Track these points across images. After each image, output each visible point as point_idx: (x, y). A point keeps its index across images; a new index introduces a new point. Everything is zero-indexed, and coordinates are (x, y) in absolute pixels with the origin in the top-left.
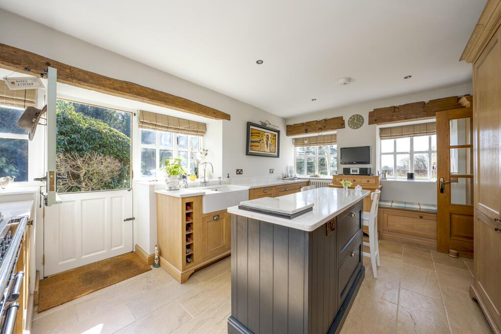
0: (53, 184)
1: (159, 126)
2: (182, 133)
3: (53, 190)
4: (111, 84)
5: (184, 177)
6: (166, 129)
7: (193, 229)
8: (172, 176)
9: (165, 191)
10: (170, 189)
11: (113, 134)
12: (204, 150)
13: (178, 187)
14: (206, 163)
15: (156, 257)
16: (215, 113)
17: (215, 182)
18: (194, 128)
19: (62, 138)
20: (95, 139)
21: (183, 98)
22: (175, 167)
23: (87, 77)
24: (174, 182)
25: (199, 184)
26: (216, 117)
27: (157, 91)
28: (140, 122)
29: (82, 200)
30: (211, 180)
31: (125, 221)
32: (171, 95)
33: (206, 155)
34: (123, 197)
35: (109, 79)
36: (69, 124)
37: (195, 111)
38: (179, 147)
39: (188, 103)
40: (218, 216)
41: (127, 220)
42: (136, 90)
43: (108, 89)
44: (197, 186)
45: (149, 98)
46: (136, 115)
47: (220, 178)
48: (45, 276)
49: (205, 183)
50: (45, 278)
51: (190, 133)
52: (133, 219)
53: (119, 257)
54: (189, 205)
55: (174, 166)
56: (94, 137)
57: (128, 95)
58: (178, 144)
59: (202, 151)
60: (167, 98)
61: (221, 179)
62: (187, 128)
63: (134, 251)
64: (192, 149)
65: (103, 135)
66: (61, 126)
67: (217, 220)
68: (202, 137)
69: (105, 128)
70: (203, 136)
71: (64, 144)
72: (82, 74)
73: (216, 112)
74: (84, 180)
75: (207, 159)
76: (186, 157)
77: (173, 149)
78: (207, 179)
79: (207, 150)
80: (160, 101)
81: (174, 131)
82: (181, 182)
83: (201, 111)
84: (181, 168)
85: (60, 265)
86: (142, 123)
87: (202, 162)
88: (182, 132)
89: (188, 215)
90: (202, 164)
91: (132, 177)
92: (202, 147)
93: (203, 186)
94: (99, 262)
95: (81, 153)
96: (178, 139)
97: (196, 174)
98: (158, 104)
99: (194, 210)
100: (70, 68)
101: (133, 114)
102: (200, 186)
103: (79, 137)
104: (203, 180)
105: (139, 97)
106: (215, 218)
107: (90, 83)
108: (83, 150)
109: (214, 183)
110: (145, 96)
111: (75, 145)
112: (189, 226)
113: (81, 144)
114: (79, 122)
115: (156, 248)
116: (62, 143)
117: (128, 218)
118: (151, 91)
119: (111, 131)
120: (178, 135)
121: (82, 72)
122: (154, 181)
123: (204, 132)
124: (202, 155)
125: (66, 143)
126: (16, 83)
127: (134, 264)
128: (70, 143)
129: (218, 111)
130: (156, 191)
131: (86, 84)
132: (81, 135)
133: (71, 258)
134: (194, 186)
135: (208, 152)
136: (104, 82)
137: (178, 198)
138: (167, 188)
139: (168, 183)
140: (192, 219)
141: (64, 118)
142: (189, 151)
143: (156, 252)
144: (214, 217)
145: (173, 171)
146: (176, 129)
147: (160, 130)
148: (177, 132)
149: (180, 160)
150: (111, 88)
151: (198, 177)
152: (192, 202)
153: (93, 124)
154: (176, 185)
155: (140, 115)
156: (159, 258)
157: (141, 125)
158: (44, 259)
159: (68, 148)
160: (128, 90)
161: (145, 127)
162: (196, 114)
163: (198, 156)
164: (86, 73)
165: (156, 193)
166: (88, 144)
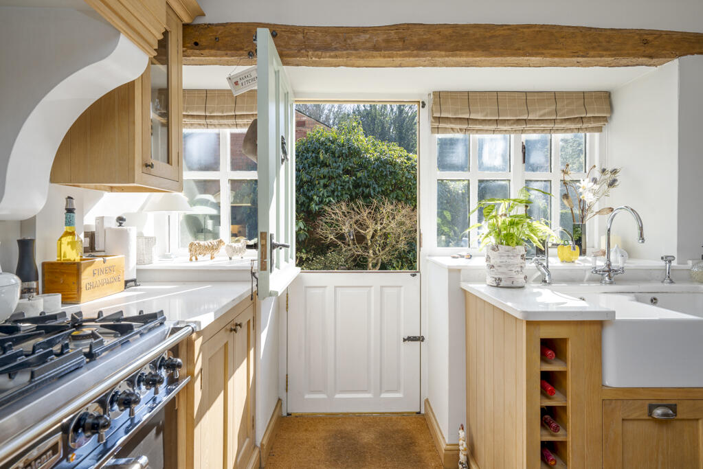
0: (266, 258)
1: (475, 121)
2: (535, 131)
3: (265, 269)
4: (367, 41)
5: (540, 252)
6: (493, 127)
7: (565, 429)
8: (503, 248)
9: (482, 289)
10: (498, 284)
11: (412, 164)
12: (604, 171)
13: (520, 280)
14: (612, 210)
15: (462, 458)
16: (646, 42)
17: (649, 270)
18: (572, 112)
19: (347, 180)
20: (386, 175)
21: (535, 26)
22: (512, 224)
23: (328, 39)
24: (507, 266)
25: (588, 275)
26: (651, 57)
27: (463, 27)
28: (434, 118)
29: (336, 287)
30: (633, 264)
31: (405, 340)
32: (502, 26)
33: (612, 184)
34: (402, 288)
35: (364, 30)
36: (355, 157)
37: (575, 54)
38: (527, 169)
39: (552, 34)
40: (673, 407)
41: (410, 339)
42: (415, 39)
43: (363, 53)
44: (581, 281)
45: (446, 51)
46: (426, 107)
47: (668, 259)
48: (289, 411)
49: (610, 275)
50: (288, 414)
51: (557, 126)
52: (420, 339)
53: (394, 417)
54: (550, 348)
55: (508, 220)
56: (384, 174)
57: (402, 56)
58: (524, 162)
59: (597, 174)
60: (491, 37)
61: (674, 263)
62: (550, 113)
63: (423, 412)
64: (565, 172)
65: (397, 167)
66: (346, 160)
67: (665, 421)
68: (597, 135)
69: (401, 156)
70: (599, 129)
71: (349, 188)
72: (320, 34)
73: (650, 38)
74: (372, 246)
75: (617, 197)
76: (546, 193)
77: (511, 176)
78: (617, 261)
79: (614, 172)
80: (472, 50)
81: (515, 127)
82: (530, 265)
83: (593, 48)
84: (529, 226)
85: (307, 399)
86: (438, 121)
87: (596, 208)
88: (536, 126)
89: (550, 382)
90: (599, 212)
91: (420, 246)
92: (597, 164)
93: (601, 281)
94: (360, 415)
95: (368, 200)
96: (524, 148)
97: (579, 242)
98: (471, 59)
99: (572, 366)
100: (303, 30)
101: (421, 105)
102: (591, 280)
103: (366, 175)
104: (601, 263)
105: (422, 53)
106: (658, 412)
107: (332, 50)
108: (371, 196)
109: (645, 276)
110: (436, 47)
111: (361, 189)
112: (550, 417)
113: (368, 186)
114: (367, 151)
115: (462, 434)
116: (347, 187)
117: (412, 335)
118: (450, 31)
119: (409, 159)
120: (524, 137)
121: (321, 32)
122: (462, 257)
123: (605, 119)
124: (596, 187)
125: (351, 187)
126: (240, 83)
127: (417, 449)
128: (356, 186)
129: (658, 34)
130: (464, 286)
131: (328, 54)
132: (368, 171)
133: (320, 392)
134: (572, 279)
135: (618, 177)
136: (355, 40)
137: (516, 318)
138: (490, 280)
139: (493, 266)
140: (565, 394)
141: (349, 148)
142: (556, 177)
143: (463, 446)
144: (652, 408)
145: (506, 235)
146: (518, 121)
147: (478, 131)
148: (523, 131)
149: (528, 203)
150: (368, 49)
151: (583, 253)
152: (564, 341)
153: (384, 151)
154: (513, 274)
155: (435, 103)
156: (468, 462)
157: (436, 125)
158: (287, 382)
159: (354, 194)
160: (400, 44)
161: (445, 130)
162: (579, 64)
163: (587, 190)
164: (326, 30)
165: (465, 291)
166: (376, 186)
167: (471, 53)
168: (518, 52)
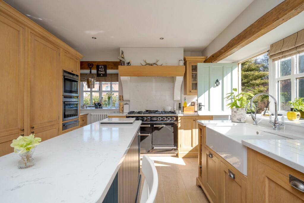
167: (242, 41)
168: (254, 33)
